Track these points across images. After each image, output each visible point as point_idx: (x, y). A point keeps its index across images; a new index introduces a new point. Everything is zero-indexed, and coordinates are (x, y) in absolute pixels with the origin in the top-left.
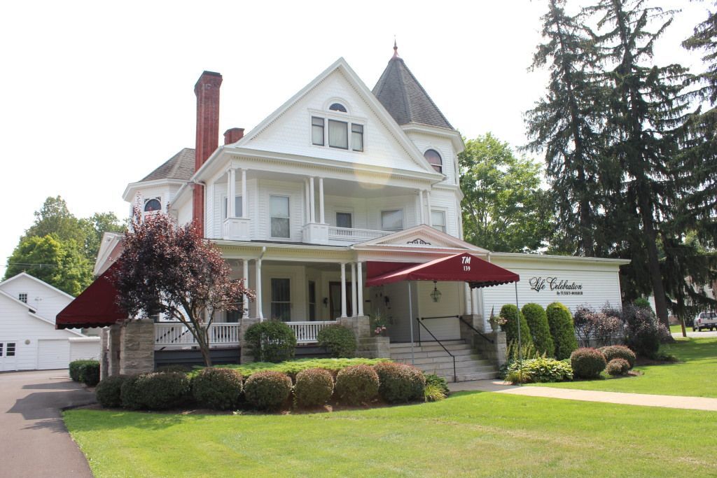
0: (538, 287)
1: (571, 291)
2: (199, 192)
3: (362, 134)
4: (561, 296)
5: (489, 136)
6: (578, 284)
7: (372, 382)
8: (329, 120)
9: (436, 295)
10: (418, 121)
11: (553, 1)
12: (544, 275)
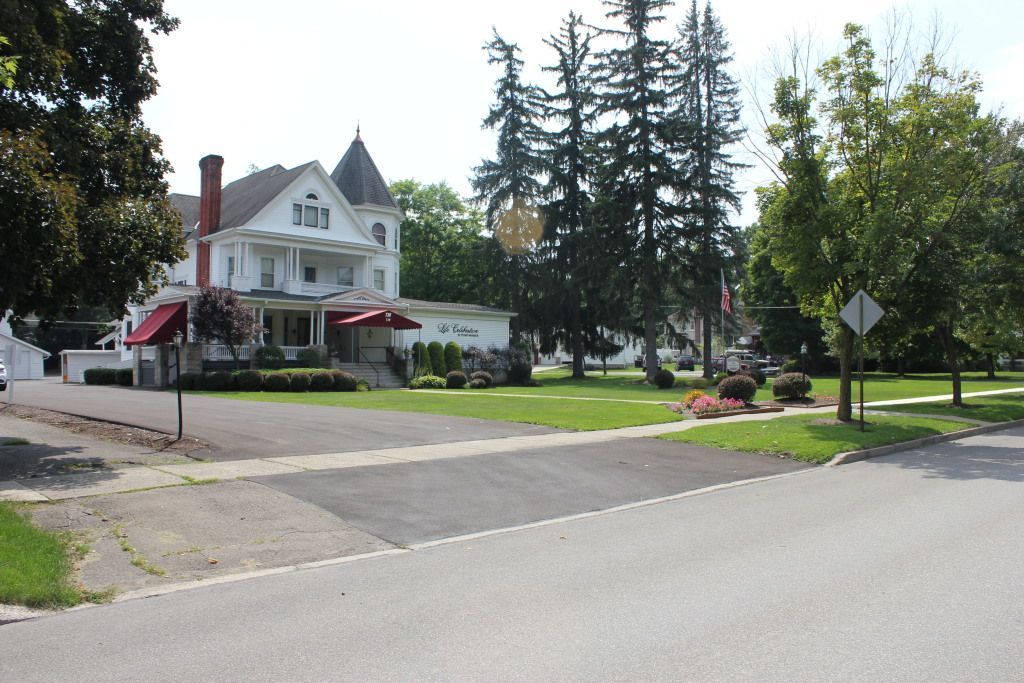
0: (444, 330)
1: (469, 334)
2: (204, 248)
3: (328, 215)
4: (461, 337)
5: (442, 185)
6: (475, 330)
8: (306, 206)
9: (370, 334)
10: (370, 202)
11: (510, 67)
12: (449, 322)
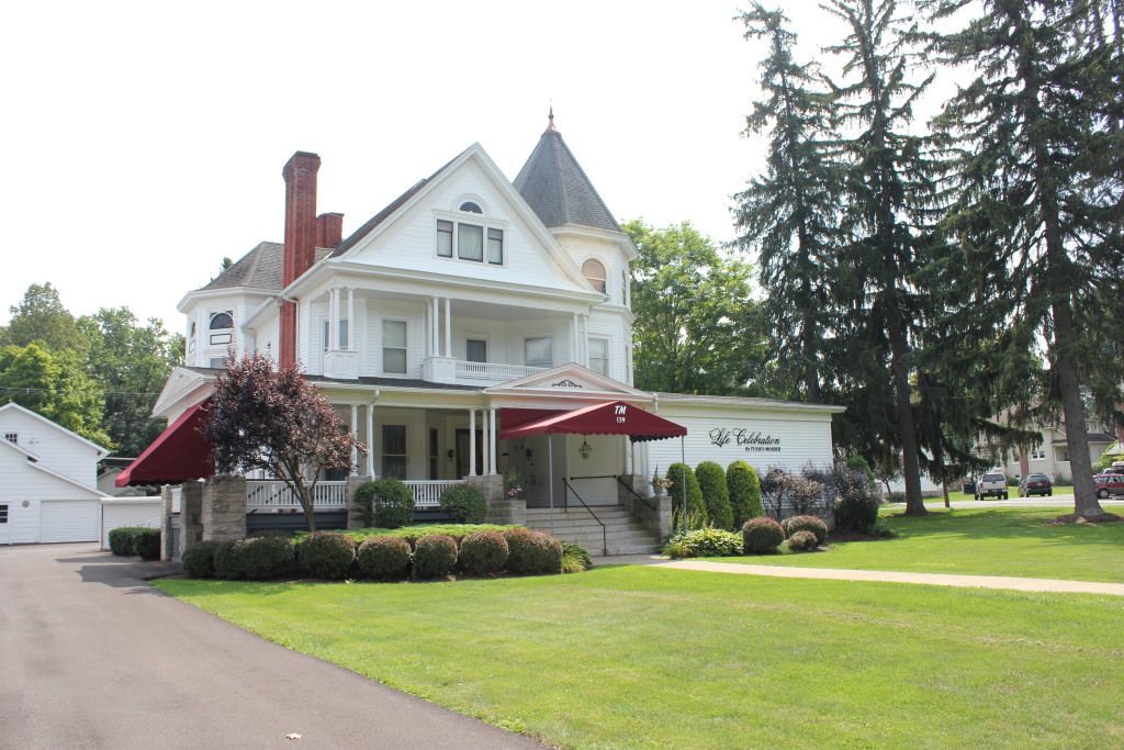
0: (721, 441)
1: (765, 446)
2: (289, 311)
3: (501, 241)
4: (752, 453)
5: (685, 225)
6: (775, 438)
7: (499, 550)
8: (460, 224)
9: (585, 451)
10: (577, 222)
11: (777, 40)
12: (729, 426)
